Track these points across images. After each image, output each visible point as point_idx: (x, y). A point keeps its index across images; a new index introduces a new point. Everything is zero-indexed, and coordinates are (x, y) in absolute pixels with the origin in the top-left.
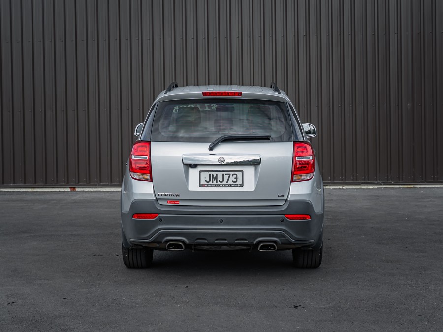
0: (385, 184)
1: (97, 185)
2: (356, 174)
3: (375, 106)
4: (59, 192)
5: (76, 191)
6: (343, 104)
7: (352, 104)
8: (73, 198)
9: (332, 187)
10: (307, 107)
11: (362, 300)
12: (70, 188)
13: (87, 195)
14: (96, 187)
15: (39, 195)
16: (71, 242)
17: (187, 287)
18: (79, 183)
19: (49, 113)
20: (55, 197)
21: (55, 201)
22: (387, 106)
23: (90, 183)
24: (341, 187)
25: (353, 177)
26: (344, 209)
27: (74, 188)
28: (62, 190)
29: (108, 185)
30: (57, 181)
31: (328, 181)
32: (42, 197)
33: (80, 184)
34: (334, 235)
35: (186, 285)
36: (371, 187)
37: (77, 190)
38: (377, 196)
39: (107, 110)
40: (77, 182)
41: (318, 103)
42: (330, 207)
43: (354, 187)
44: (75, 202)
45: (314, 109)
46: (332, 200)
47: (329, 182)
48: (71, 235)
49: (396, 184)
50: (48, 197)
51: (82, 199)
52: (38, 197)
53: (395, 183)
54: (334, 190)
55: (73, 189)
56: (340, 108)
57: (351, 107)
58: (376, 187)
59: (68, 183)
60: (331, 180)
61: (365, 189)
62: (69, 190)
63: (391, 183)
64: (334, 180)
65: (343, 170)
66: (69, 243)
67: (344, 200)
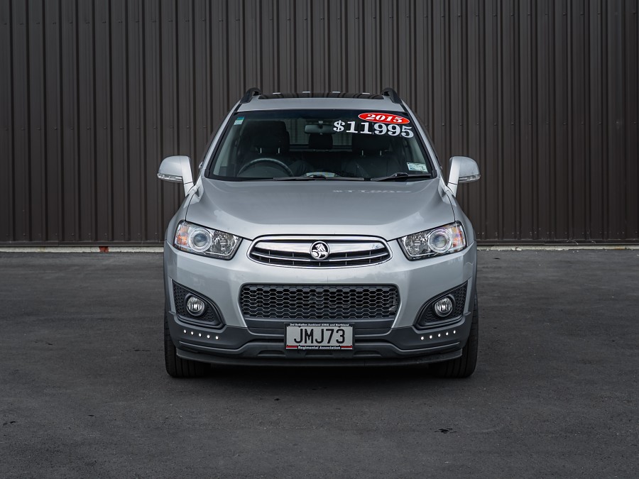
0: (581, 243)
1: (140, 243)
2: (538, 228)
3: (567, 124)
4: (84, 253)
5: (108, 253)
6: (517, 120)
7: (532, 120)
8: (105, 263)
9: (500, 249)
10: (462, 125)
11: (544, 421)
12: (100, 247)
13: (126, 258)
14: (140, 247)
15: (53, 258)
16: (100, 329)
17: (278, 400)
18: (113, 239)
19: (68, 133)
20: (76, 260)
21: (77, 268)
22: (585, 124)
23: (129, 239)
24: (513, 249)
25: (533, 233)
26: (518, 282)
27: (107, 247)
28: (88, 250)
29: (158, 243)
30: (80, 236)
31: (495, 238)
32: (57, 261)
33: (115, 241)
34: (504, 321)
35: (277, 397)
36: (560, 249)
37: (110, 250)
38: (569, 262)
39: (157, 128)
40: (110, 238)
41: (480, 120)
42: (498, 278)
43: (533, 248)
44: (107, 269)
45: (474, 129)
46: (500, 267)
47: (496, 240)
48: (101, 319)
49: (599, 243)
50: (65, 261)
51: (118, 263)
52: (51, 261)
53: (597, 242)
54: (503, 253)
55: (103, 249)
56: (513, 126)
57: (530, 126)
58: (567, 248)
59: (97, 239)
60: (498, 237)
61: (550, 251)
62: (98, 250)
63: (590, 242)
64: (503, 238)
65: (518, 222)
66: (98, 332)
67: (518, 268)
